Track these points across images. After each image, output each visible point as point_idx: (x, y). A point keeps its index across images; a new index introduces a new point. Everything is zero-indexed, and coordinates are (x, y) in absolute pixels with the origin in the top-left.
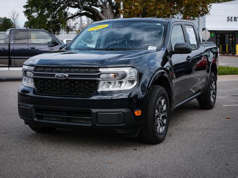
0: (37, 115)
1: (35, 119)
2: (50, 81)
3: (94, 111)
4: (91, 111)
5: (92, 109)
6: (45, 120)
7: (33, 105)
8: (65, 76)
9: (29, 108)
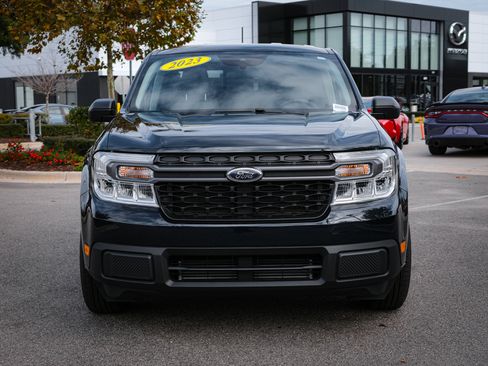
0: (171, 271)
1: (170, 283)
2: (207, 187)
3: (332, 249)
4: (326, 250)
5: (327, 248)
6: (183, 281)
7: (164, 249)
8: (256, 175)
9: (150, 257)
